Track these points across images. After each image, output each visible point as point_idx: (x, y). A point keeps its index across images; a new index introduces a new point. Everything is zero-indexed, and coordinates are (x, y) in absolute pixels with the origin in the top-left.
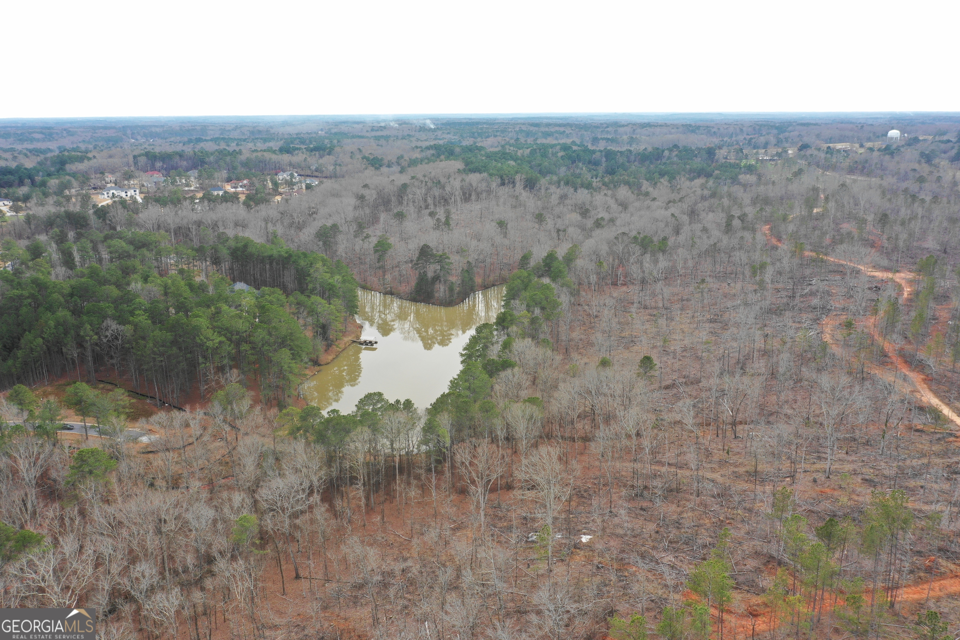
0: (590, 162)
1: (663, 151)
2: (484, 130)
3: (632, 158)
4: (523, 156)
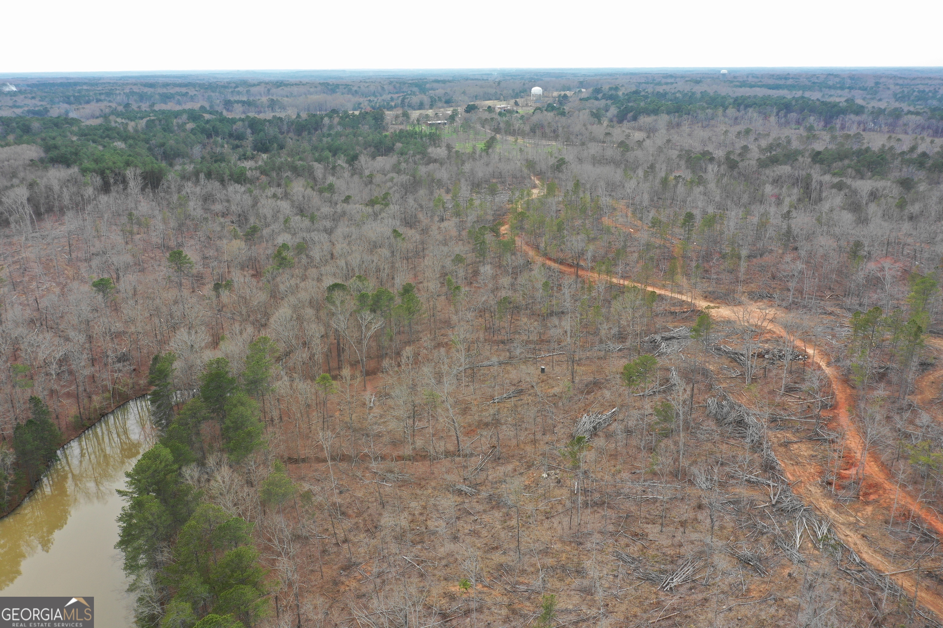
0: (231, 135)
1: (322, 118)
2: (83, 93)
3: (285, 128)
4: (136, 131)
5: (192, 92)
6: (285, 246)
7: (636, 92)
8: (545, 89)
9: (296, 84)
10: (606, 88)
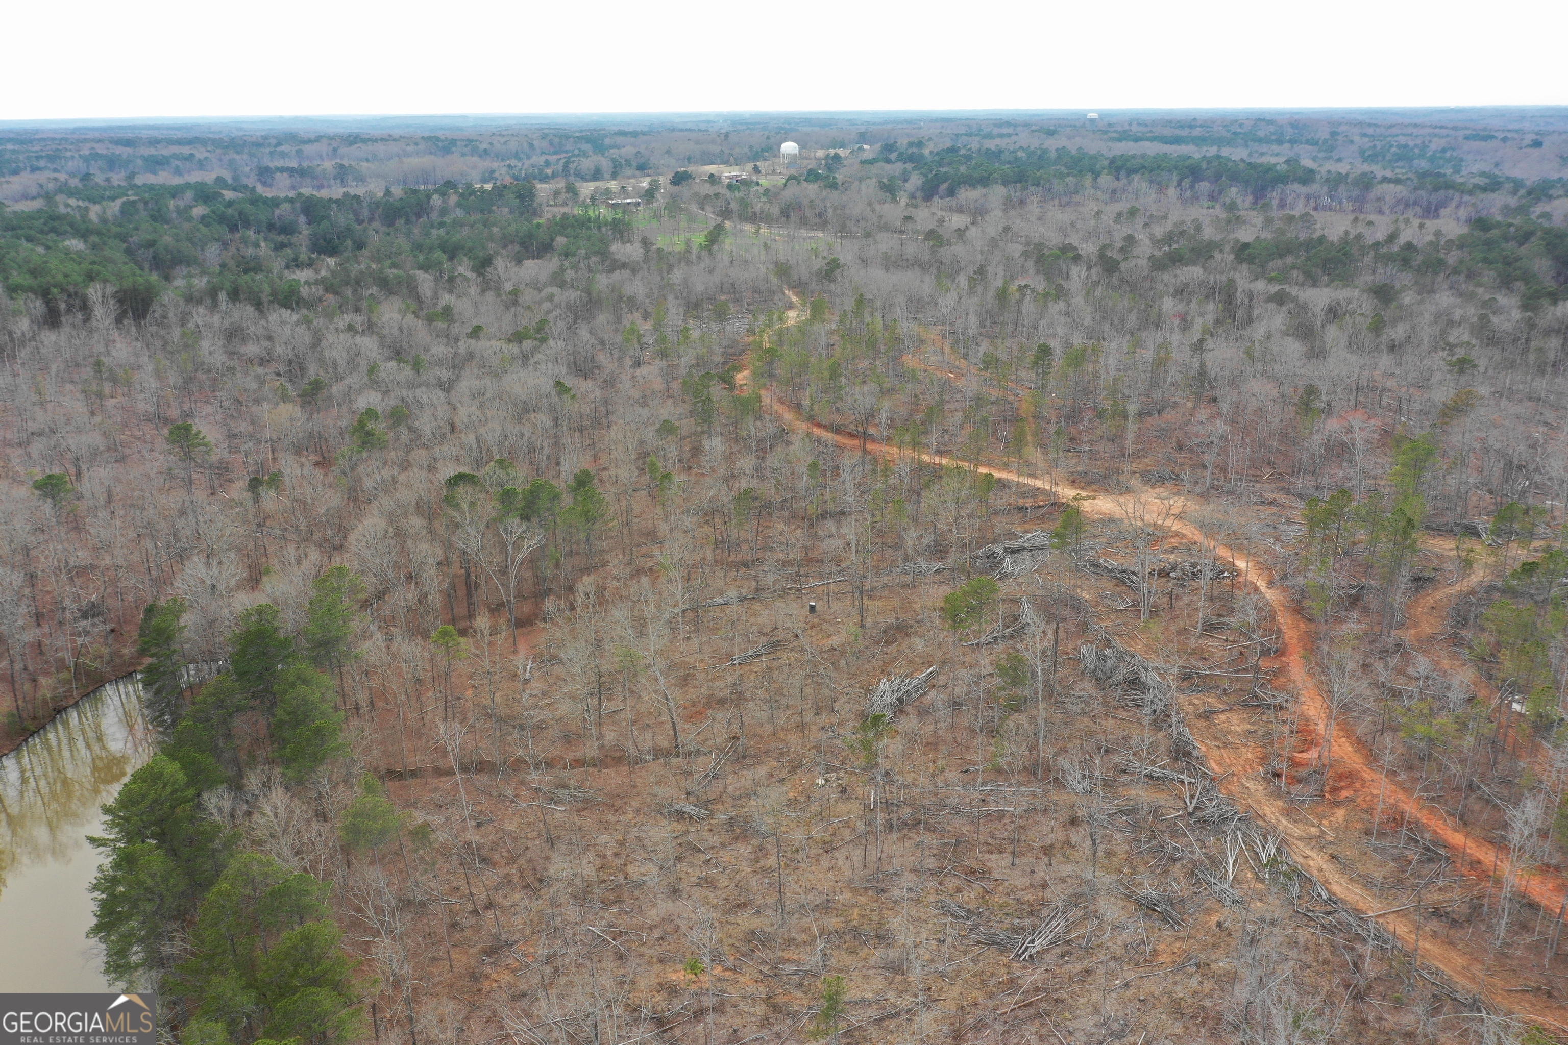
0: (271, 226)
1: (429, 197)
2: (7, 156)
3: (365, 213)
4: (104, 221)
5: (201, 154)
6: (370, 413)
7: (953, 150)
8: (803, 145)
9: (382, 140)
10: (903, 142)
